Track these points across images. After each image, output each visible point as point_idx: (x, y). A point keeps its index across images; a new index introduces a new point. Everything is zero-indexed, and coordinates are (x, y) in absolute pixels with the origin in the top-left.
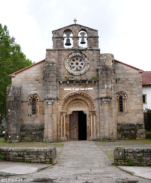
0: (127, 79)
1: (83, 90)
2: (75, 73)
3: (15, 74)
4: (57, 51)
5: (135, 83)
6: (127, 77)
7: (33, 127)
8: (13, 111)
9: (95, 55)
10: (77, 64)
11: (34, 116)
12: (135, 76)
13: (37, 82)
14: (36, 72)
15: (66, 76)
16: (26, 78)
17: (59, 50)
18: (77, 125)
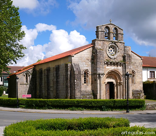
0: (135, 63)
1: (116, 69)
2: (112, 57)
3: (75, 54)
4: (102, 41)
5: (139, 65)
6: (135, 61)
7: (86, 92)
8: (78, 82)
9: (122, 46)
10: (111, 51)
11: (85, 84)
12: (139, 61)
13: (88, 61)
14: (87, 53)
15: (107, 59)
16: (81, 58)
17: (103, 41)
18: (109, 91)
